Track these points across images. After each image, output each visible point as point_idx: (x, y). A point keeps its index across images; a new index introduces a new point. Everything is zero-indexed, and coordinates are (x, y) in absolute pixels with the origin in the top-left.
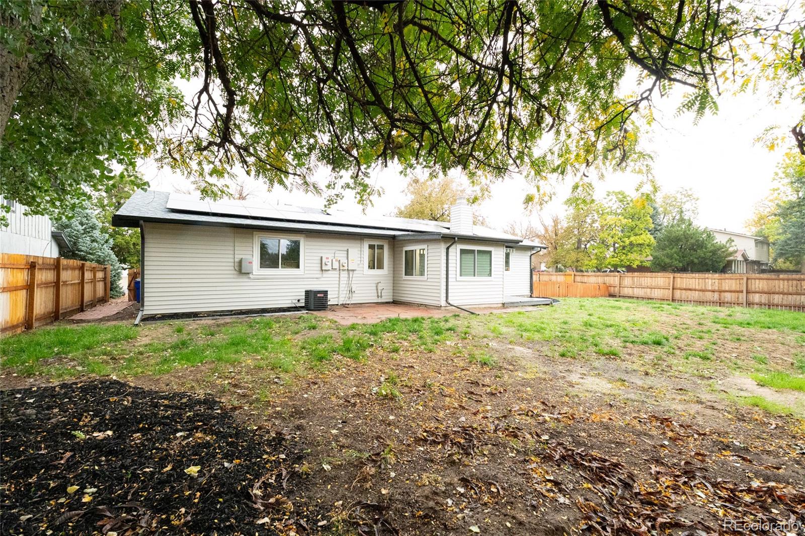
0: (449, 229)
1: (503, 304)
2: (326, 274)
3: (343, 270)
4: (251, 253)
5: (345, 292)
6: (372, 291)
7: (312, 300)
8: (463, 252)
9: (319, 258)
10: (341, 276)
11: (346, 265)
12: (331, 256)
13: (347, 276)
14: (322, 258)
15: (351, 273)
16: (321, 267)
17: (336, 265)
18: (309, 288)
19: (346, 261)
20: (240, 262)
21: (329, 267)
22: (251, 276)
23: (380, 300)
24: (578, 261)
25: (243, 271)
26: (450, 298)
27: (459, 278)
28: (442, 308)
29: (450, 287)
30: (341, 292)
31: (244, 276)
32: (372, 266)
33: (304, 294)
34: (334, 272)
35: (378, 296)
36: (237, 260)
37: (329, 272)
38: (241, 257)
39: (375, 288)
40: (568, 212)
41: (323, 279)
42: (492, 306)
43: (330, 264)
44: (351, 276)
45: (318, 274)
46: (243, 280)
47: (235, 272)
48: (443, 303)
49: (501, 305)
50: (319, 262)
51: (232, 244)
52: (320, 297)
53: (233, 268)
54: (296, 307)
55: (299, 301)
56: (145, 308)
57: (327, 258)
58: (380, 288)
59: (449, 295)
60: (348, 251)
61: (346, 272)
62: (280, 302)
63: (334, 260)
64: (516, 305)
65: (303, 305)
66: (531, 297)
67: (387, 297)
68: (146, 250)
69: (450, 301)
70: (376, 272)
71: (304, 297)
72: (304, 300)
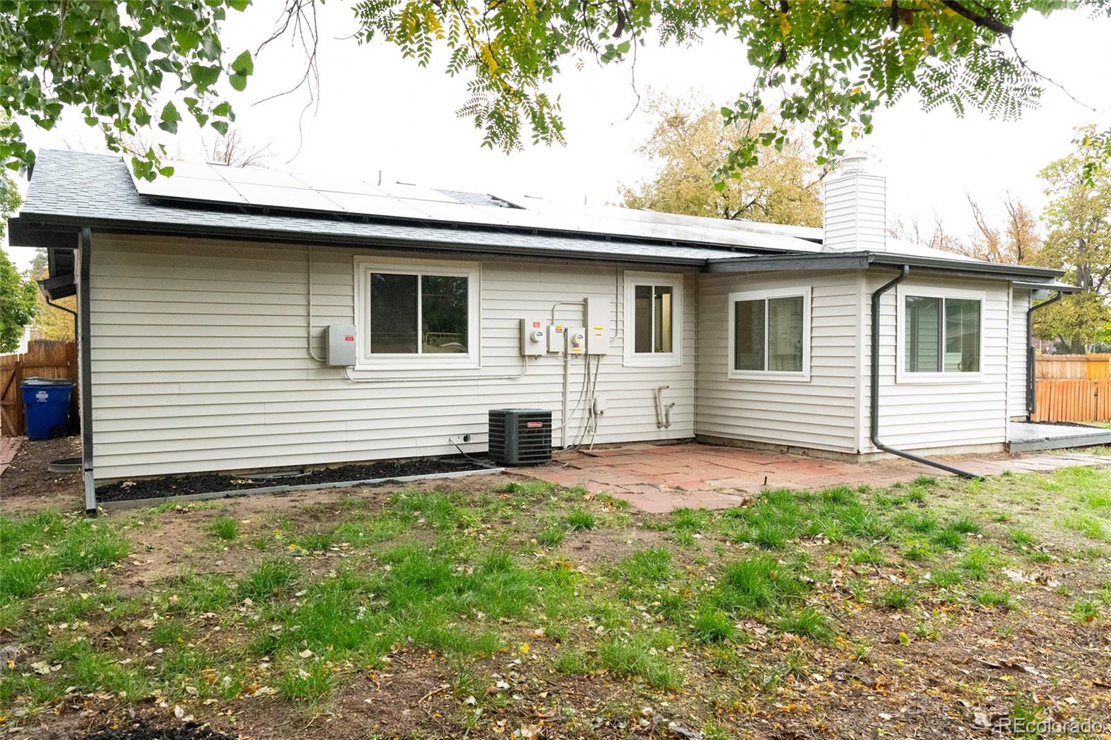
0: (820, 242)
1: (1007, 445)
2: (532, 368)
3: (575, 356)
4: (349, 312)
5: (578, 414)
6: (645, 411)
7: (514, 438)
8: (915, 306)
9: (515, 324)
10: (570, 370)
11: (581, 342)
12: (544, 319)
13: (582, 370)
14: (521, 324)
15: (593, 362)
16: (521, 348)
17: (557, 344)
18: (500, 405)
19: (582, 332)
20: (324, 336)
21: (540, 349)
22: (350, 373)
23: (664, 435)
24: (1081, 324)
25: (332, 362)
26: (881, 431)
27: (905, 376)
28: (862, 459)
29: (881, 402)
30: (568, 414)
31: (334, 375)
32: (642, 345)
33: (486, 419)
34: (553, 361)
35: (659, 425)
36: (315, 332)
37: (541, 362)
38: (325, 323)
39: (651, 403)
40: (1053, 197)
41: (523, 380)
42: (979, 450)
43: (542, 340)
44: (593, 371)
45: (511, 366)
46: (331, 386)
47: (311, 365)
48: (864, 445)
49: (999, 448)
50: (515, 334)
51: (301, 289)
52: (533, 431)
53: (304, 354)
54: (461, 456)
55: (466, 438)
56: (96, 462)
57: (536, 325)
58: (664, 402)
59: (881, 422)
60: (585, 304)
61: (581, 361)
62: (421, 443)
63: (553, 329)
64: (1037, 447)
65: (486, 448)
66: (1028, 420)
67: (681, 427)
68: (93, 307)
69: (881, 440)
70: (652, 359)
71: (486, 429)
72: (486, 438)
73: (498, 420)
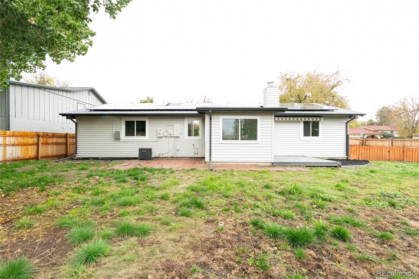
4: (121, 128)
5: (173, 150)
6: (191, 150)
11: (172, 134)
12: (163, 129)
16: (157, 135)
17: (166, 134)
21: (162, 135)
22: (120, 140)
23: (196, 156)
25: (118, 138)
26: (212, 156)
27: (221, 141)
29: (212, 148)
30: (170, 150)
34: (166, 138)
35: (195, 153)
36: (114, 132)
37: (163, 138)
38: (116, 130)
39: (193, 148)
41: (159, 142)
42: (259, 164)
45: (156, 139)
46: (117, 142)
49: (270, 164)
50: (157, 132)
51: (112, 124)
52: (144, 152)
53: (112, 136)
57: (160, 130)
59: (212, 153)
60: (174, 125)
61: (173, 138)
63: (165, 131)
67: (201, 154)
70: (194, 138)
71: (138, 152)
72: (138, 154)
73: (141, 150)
